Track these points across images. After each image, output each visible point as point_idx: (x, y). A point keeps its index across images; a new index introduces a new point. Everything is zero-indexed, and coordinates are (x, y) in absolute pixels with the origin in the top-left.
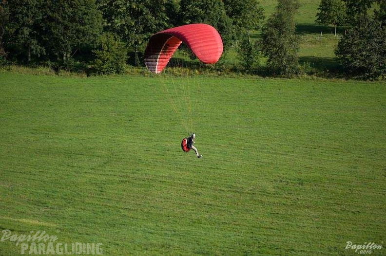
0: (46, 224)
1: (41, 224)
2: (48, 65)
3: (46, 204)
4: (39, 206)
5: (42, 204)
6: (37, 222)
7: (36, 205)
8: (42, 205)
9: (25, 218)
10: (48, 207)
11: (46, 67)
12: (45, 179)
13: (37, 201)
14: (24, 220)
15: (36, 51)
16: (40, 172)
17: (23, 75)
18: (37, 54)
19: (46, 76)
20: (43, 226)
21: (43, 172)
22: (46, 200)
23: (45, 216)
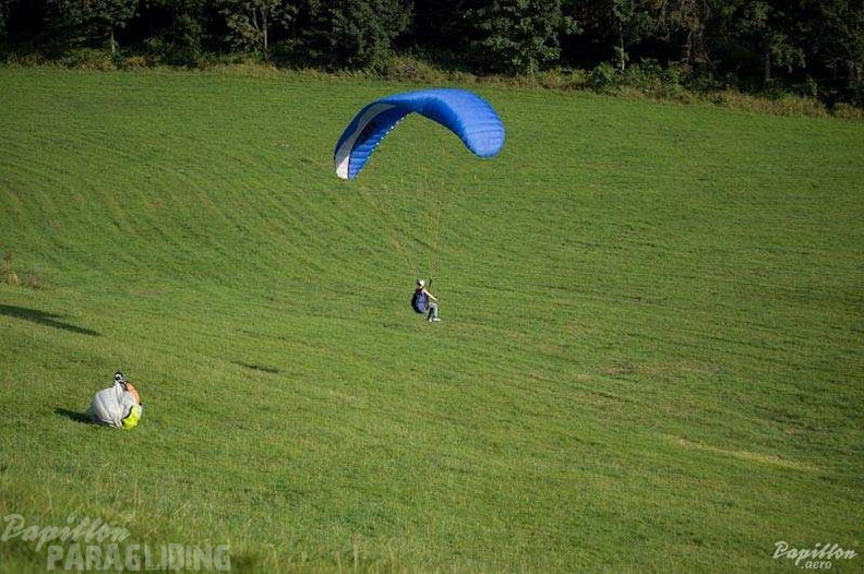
0: (796, 465)
1: (785, 464)
2: (810, 94)
3: (798, 417)
4: (781, 421)
5: (789, 416)
6: (775, 461)
7: (773, 419)
8: (787, 420)
9: (749, 449)
10: (801, 425)
11: (805, 98)
12: (796, 359)
13: (776, 411)
14: (745, 454)
15: (784, 59)
16: (785, 342)
17: (752, 114)
18: (786, 66)
19: (806, 118)
20: (790, 470)
21: (793, 343)
22: (799, 409)
23: (795, 446)
